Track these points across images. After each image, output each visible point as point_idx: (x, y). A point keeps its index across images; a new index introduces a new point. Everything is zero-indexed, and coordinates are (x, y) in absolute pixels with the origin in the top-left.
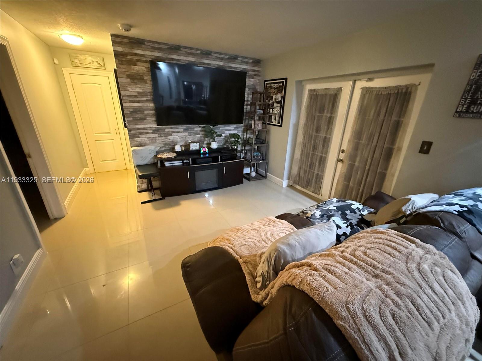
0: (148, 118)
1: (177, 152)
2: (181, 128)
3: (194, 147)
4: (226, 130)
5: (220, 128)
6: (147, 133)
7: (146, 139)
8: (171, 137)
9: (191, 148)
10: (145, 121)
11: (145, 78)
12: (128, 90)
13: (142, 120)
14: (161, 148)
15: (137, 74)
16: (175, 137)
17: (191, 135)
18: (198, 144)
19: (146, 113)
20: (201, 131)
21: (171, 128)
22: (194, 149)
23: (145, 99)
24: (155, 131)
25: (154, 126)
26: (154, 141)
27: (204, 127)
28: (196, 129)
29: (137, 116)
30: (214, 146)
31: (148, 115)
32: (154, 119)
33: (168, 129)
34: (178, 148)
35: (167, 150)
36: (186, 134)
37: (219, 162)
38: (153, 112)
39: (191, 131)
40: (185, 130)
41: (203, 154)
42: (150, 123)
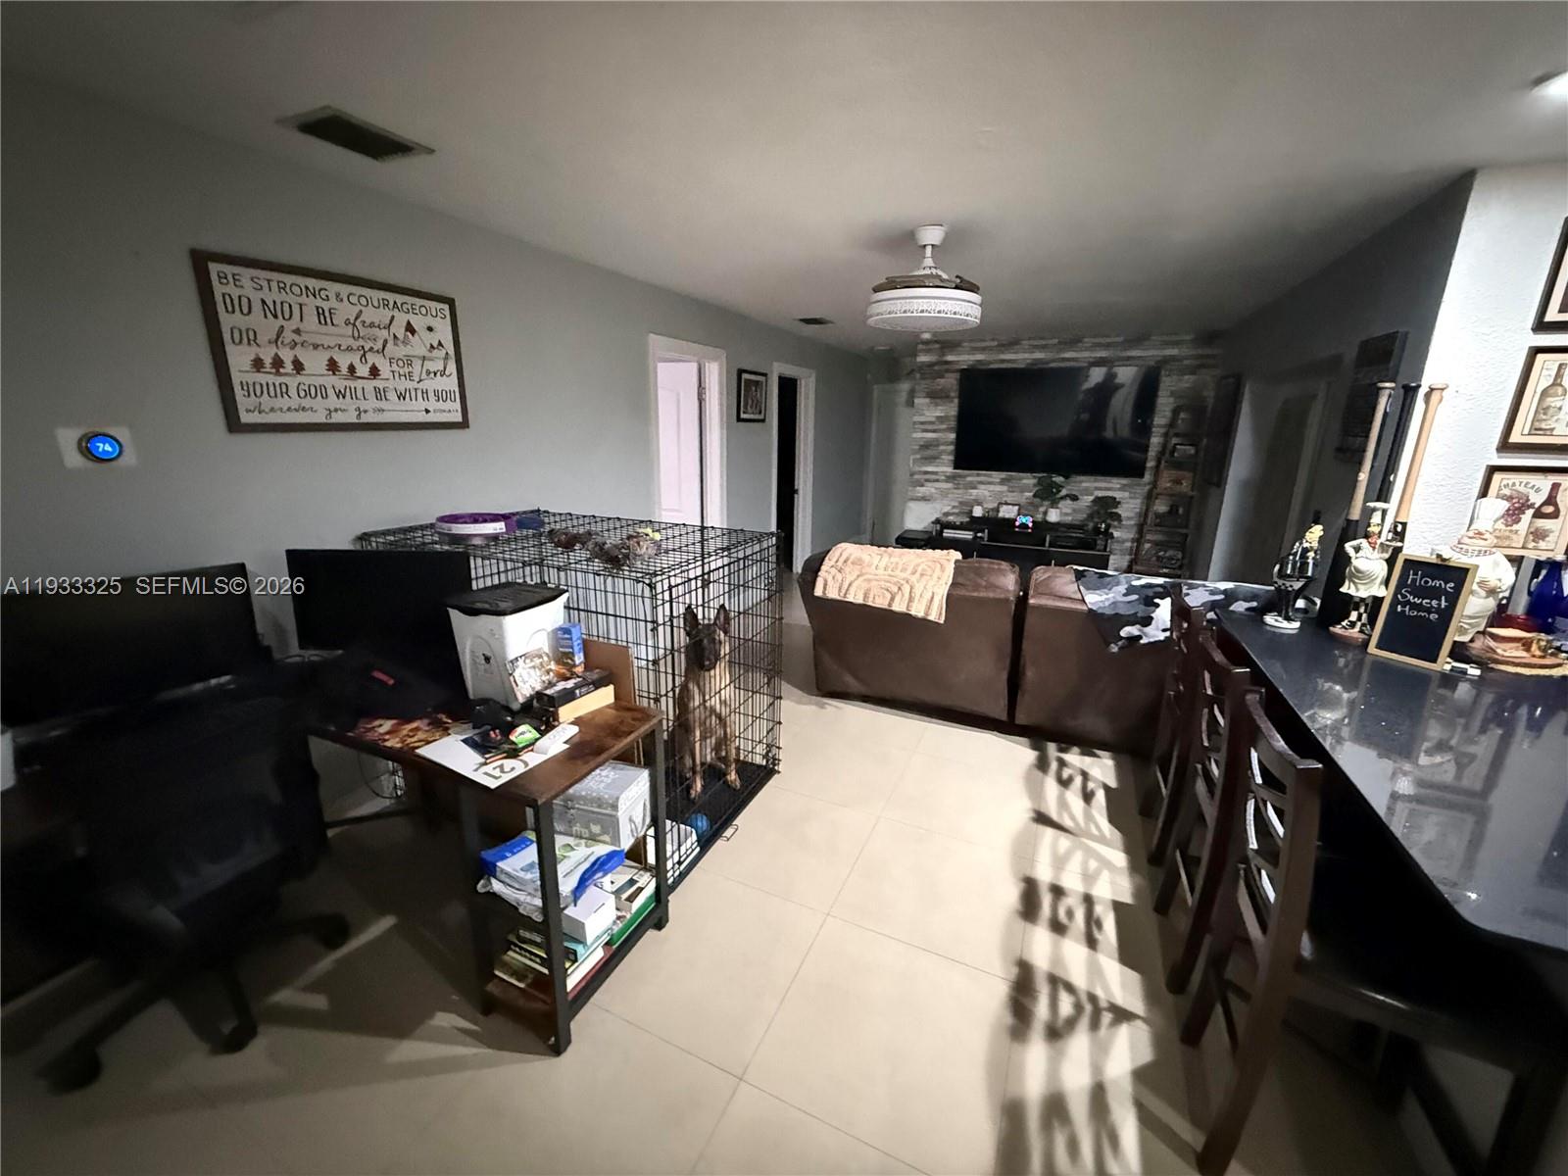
0: (943, 457)
1: (972, 518)
2: (997, 476)
3: (1008, 512)
4: (1097, 489)
5: (1081, 482)
6: (937, 481)
7: (933, 490)
8: (974, 492)
9: (1001, 515)
10: (938, 461)
11: (953, 394)
12: (923, 415)
13: (932, 459)
14: (954, 507)
15: (941, 390)
16: (982, 492)
17: (1013, 492)
18: (1017, 508)
19: (942, 448)
20: (1035, 485)
21: (978, 475)
22: (1007, 516)
23: (944, 426)
24: (950, 478)
25: (950, 470)
26: (944, 494)
27: (1040, 478)
28: (1025, 481)
29: (929, 453)
30: (1053, 516)
31: (944, 451)
32: (951, 458)
33: (972, 476)
34: (978, 512)
35: (964, 513)
36: (1005, 488)
37: (1044, 546)
38: (952, 448)
39: (1014, 483)
40: (1003, 482)
41: (1018, 527)
42: (943, 464)
